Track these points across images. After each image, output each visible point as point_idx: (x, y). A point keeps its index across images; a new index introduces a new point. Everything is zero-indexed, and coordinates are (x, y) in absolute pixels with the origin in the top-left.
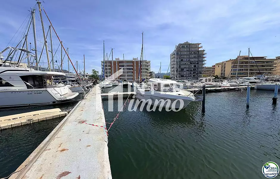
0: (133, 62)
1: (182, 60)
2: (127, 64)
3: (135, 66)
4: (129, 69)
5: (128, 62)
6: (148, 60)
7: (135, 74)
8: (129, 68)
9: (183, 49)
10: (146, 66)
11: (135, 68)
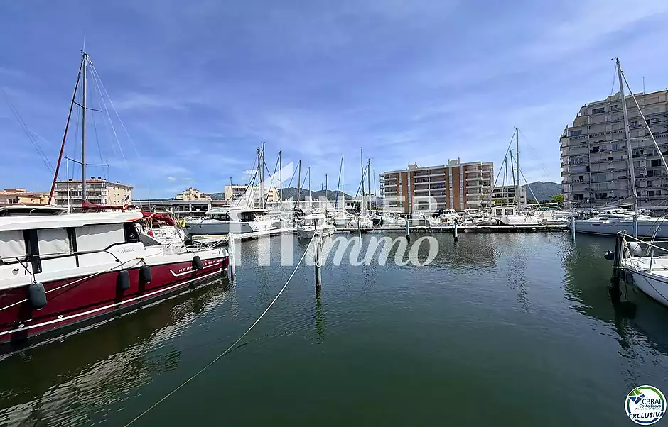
0: (445, 170)
1: (596, 149)
2: (431, 176)
3: (451, 178)
4: (439, 186)
5: (433, 171)
6: (484, 162)
7: (451, 197)
8: (434, 184)
9: (600, 119)
10: (480, 176)
11: (451, 182)
